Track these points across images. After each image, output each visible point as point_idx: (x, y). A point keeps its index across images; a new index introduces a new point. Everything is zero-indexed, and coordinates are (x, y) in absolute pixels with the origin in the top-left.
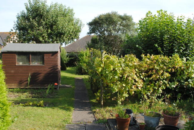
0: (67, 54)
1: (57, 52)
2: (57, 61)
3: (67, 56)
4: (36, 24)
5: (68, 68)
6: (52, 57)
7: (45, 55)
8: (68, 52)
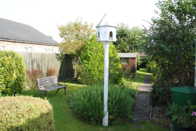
0: (140, 58)
1: (135, 58)
2: (135, 63)
3: (140, 60)
4: (122, 40)
5: (140, 69)
6: (133, 60)
7: (129, 59)
8: (141, 57)
